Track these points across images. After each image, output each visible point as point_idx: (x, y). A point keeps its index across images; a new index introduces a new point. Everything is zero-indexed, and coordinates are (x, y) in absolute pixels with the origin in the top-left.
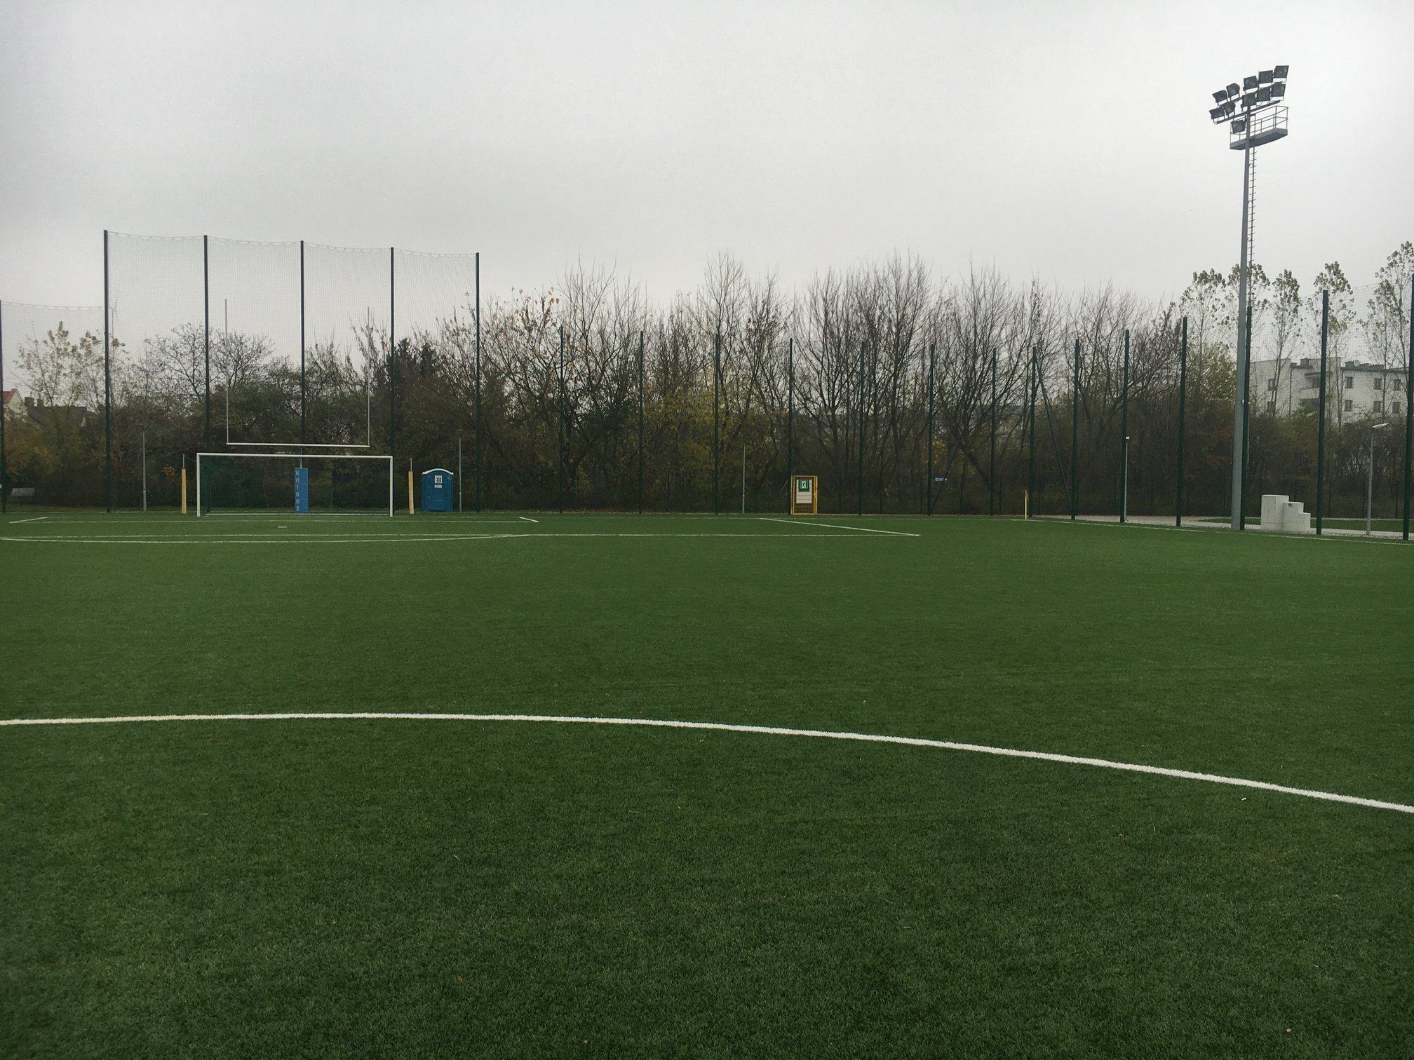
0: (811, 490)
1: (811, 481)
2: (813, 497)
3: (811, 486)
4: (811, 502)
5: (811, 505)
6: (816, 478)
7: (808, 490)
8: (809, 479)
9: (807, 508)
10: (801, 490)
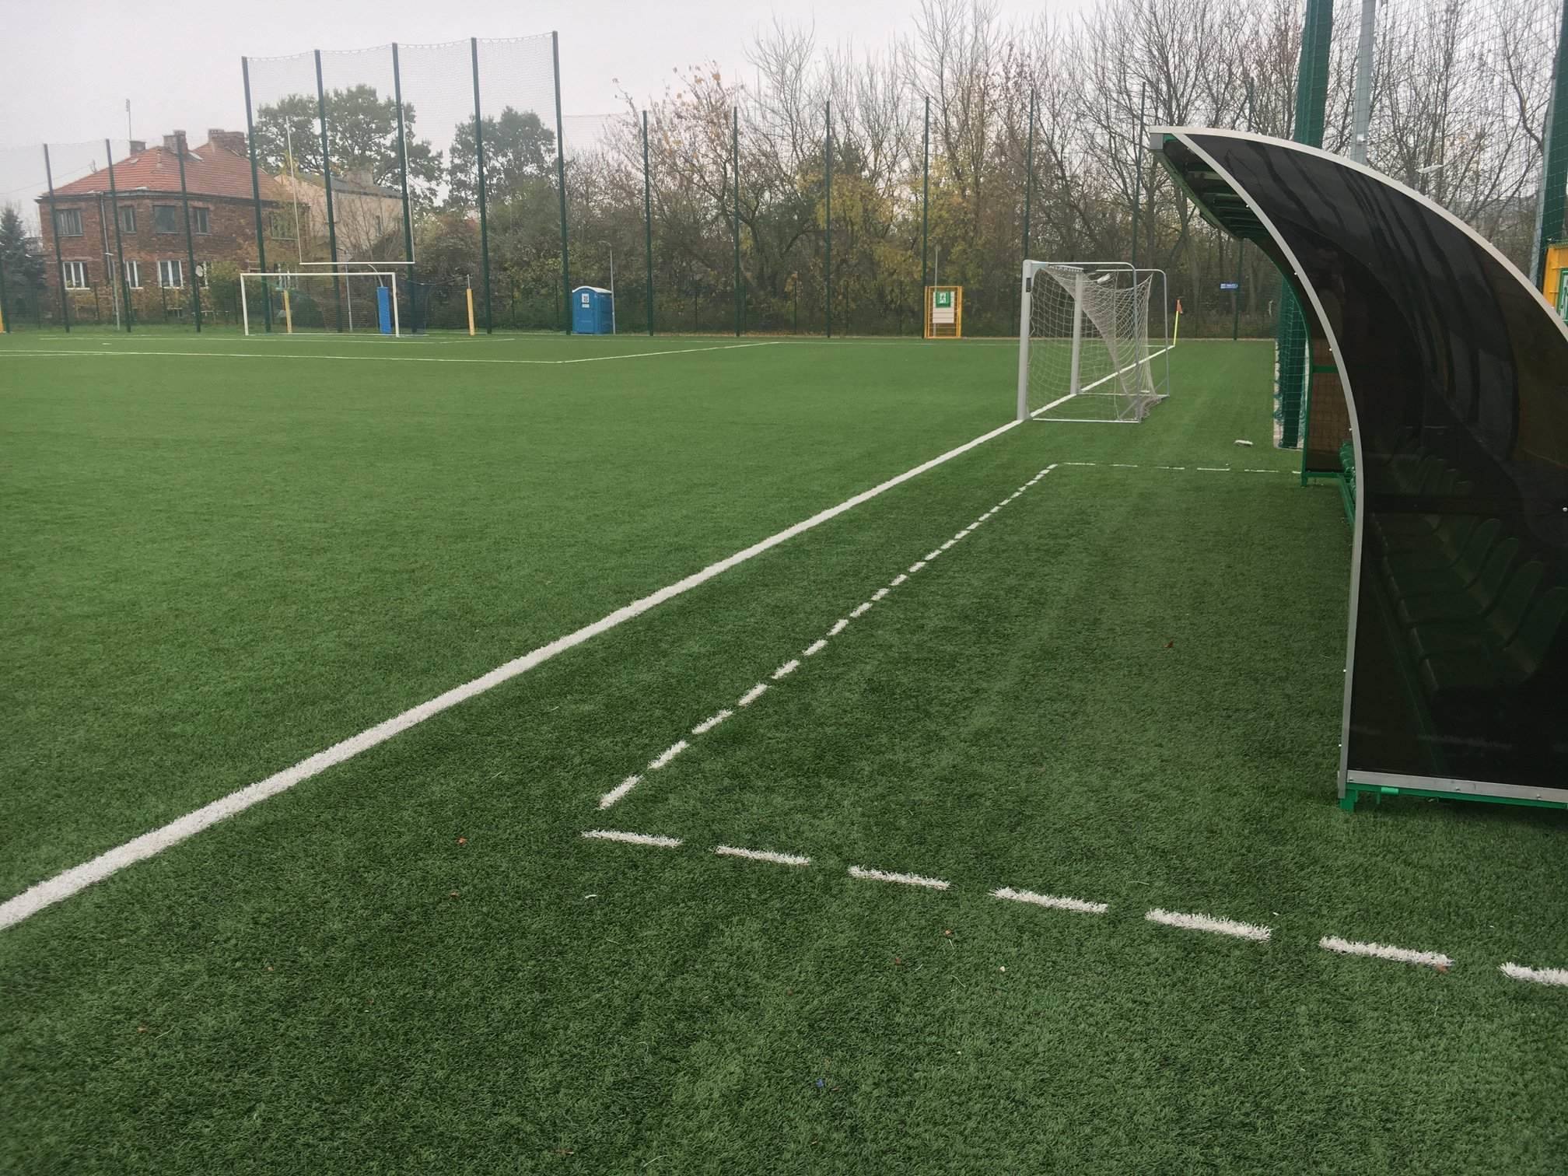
0: (953, 305)
1: (953, 294)
2: (956, 314)
3: (953, 300)
4: (952, 321)
5: (955, 325)
6: (960, 290)
7: (948, 305)
8: (950, 290)
9: (945, 329)
10: (939, 305)
